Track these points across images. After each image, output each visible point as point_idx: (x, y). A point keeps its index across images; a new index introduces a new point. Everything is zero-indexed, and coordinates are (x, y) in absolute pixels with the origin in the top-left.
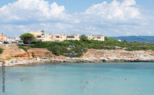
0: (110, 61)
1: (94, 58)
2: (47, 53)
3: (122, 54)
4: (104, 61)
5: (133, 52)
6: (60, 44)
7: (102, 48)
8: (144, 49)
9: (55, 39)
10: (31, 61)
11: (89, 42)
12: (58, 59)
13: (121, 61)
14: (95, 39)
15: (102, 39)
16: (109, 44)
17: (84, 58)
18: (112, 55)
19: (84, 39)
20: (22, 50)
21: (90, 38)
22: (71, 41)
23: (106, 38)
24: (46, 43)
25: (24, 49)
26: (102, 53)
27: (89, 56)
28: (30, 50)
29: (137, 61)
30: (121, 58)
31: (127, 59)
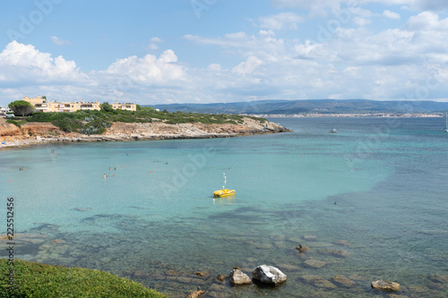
0: (144, 139)
1: (123, 135)
2: (51, 130)
3: (161, 128)
4: (136, 138)
5: (177, 126)
6: (71, 116)
7: (133, 121)
8: (191, 121)
9: (63, 109)
10: (27, 142)
11: (115, 112)
12: (68, 137)
13: (160, 138)
14: (123, 108)
15: (133, 108)
16: (143, 114)
17: (108, 135)
18: (147, 131)
19: (106, 108)
20: (12, 125)
21: (115, 107)
22: (88, 111)
23: (138, 107)
24: (50, 114)
25: (16, 124)
26: (134, 128)
27: (115, 133)
28: (25, 126)
29: (183, 138)
30: (161, 134)
31: (168, 135)
